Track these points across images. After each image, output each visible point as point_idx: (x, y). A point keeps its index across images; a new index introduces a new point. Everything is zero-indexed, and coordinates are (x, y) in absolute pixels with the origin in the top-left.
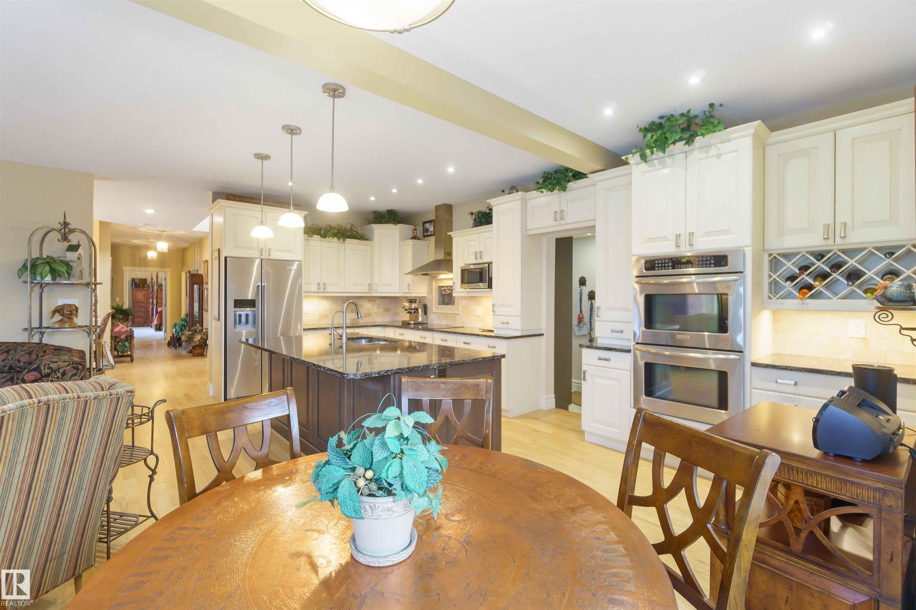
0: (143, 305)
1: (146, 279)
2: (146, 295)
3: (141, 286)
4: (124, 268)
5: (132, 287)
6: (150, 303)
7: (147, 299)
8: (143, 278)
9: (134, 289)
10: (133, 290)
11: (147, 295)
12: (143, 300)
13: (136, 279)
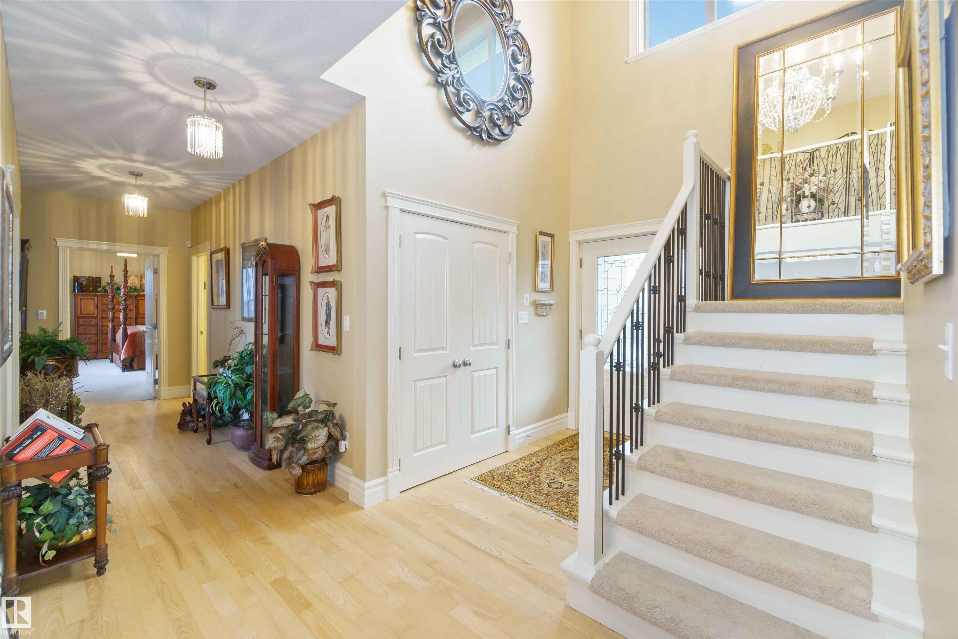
0: (94, 321)
1: (100, 278)
2: (99, 305)
3: (91, 289)
4: (61, 243)
5: (74, 291)
6: (107, 318)
7: (102, 312)
8: (94, 275)
9: (78, 295)
10: (76, 296)
11: (102, 304)
12: (94, 314)
13: (81, 277)
